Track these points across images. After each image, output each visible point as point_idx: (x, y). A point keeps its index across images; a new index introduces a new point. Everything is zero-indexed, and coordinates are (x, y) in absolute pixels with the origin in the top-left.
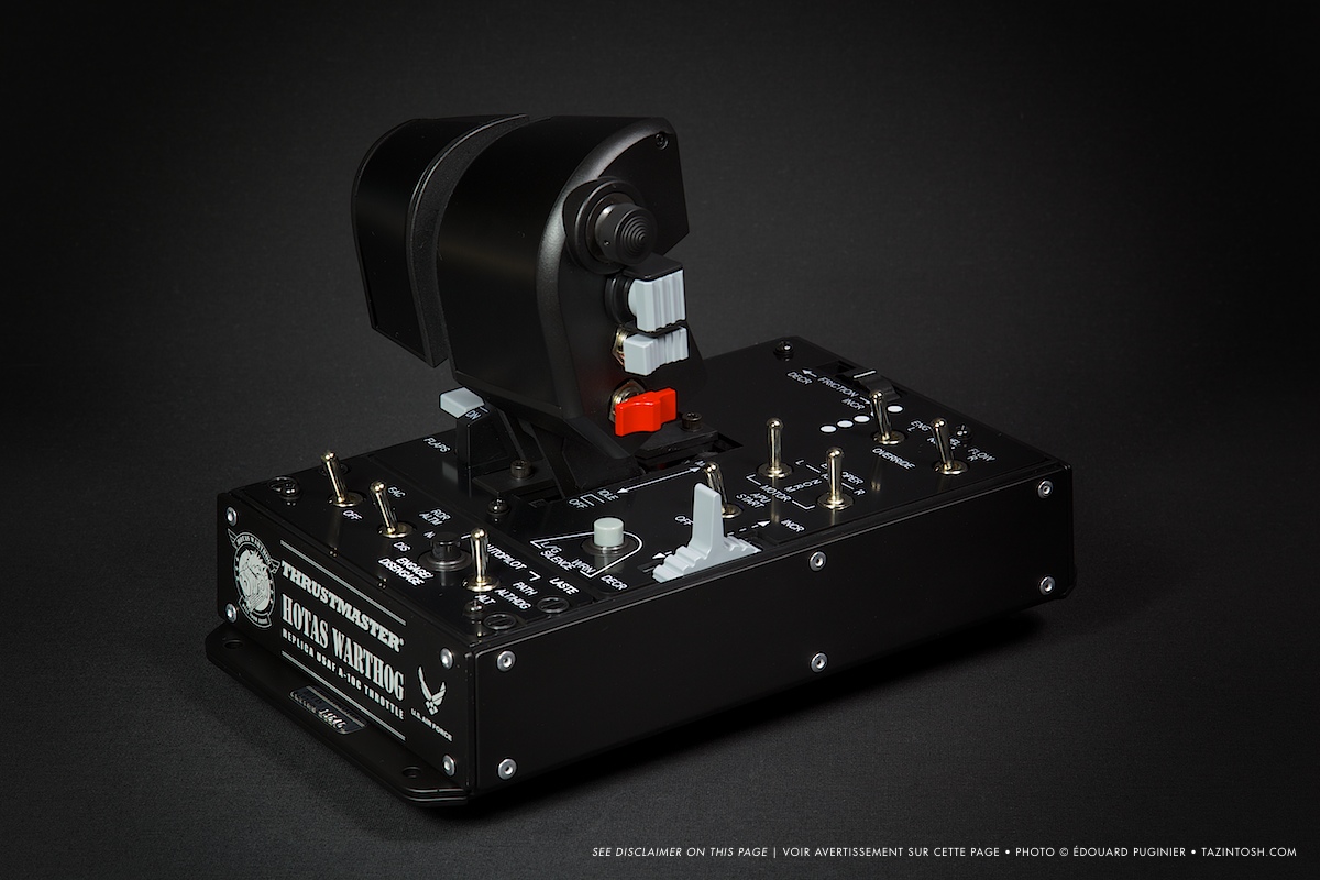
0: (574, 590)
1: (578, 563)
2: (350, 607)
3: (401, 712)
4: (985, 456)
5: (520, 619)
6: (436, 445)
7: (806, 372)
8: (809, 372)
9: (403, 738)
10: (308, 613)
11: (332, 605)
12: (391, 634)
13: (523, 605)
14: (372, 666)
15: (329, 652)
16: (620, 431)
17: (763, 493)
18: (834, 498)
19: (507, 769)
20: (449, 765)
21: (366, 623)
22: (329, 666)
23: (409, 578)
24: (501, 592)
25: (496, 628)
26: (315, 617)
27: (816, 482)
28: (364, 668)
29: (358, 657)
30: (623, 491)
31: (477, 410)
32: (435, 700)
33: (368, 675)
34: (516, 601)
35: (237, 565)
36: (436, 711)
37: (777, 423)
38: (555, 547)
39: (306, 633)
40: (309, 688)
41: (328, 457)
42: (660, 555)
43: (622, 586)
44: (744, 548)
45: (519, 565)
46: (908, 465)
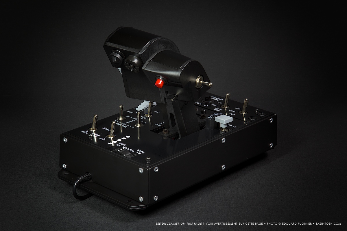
4: (84, 132)
6: (231, 126)
8: (138, 153)
27: (127, 123)
46: (104, 128)
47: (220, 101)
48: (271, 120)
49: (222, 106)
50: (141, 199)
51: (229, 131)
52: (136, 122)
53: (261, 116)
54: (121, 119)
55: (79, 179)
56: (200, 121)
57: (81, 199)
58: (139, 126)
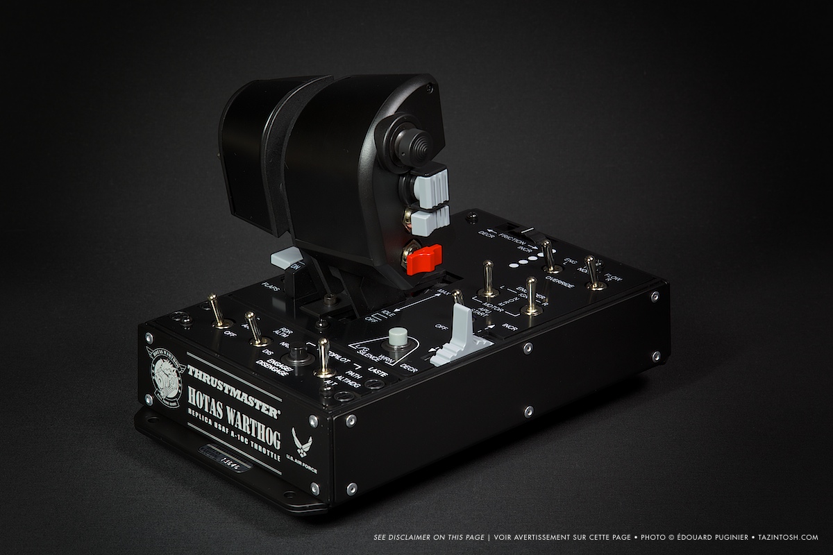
0: (385, 374)
1: (382, 357)
2: (240, 392)
3: (279, 457)
4: (616, 278)
5: (356, 394)
6: (270, 287)
7: (489, 231)
8: (491, 231)
9: (280, 473)
10: (207, 397)
11: (226, 391)
12: (270, 407)
13: (356, 385)
14: (256, 429)
15: (224, 421)
16: (410, 273)
17: (485, 307)
18: (531, 308)
19: (352, 489)
20: (315, 488)
21: (251, 401)
22: (224, 430)
23: (278, 371)
24: (340, 378)
25: (342, 400)
26: (213, 400)
27: (516, 299)
28: (251, 430)
29: (245, 423)
30: (397, 310)
31: (297, 263)
32: (304, 448)
33: (253, 435)
34: (351, 383)
35: (153, 368)
36: (305, 455)
37: (489, 263)
38: (365, 348)
39: (206, 410)
40: (209, 445)
41: (212, 298)
42: (432, 350)
43: (414, 370)
44: (484, 343)
45: (346, 360)
46: (570, 286)
47: (265, 358)
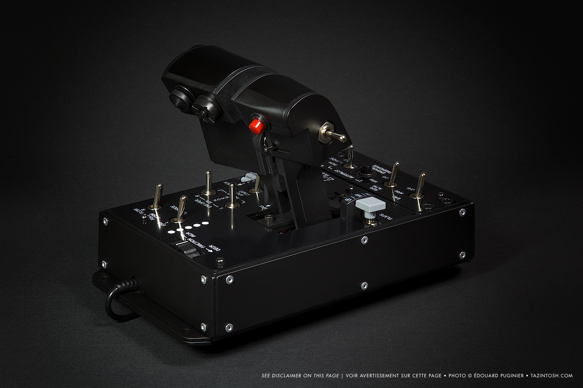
6: (386, 216)
8: (209, 251)
13: (332, 159)
27: (215, 200)
34: (335, 160)
45: (337, 171)
46: (173, 207)
47: (387, 174)
48: (463, 212)
49: (385, 184)
50: (203, 327)
51: (378, 224)
52: (229, 201)
53: (446, 203)
54: (208, 194)
55: (117, 287)
56: (334, 204)
57: (121, 319)
58: (232, 207)
